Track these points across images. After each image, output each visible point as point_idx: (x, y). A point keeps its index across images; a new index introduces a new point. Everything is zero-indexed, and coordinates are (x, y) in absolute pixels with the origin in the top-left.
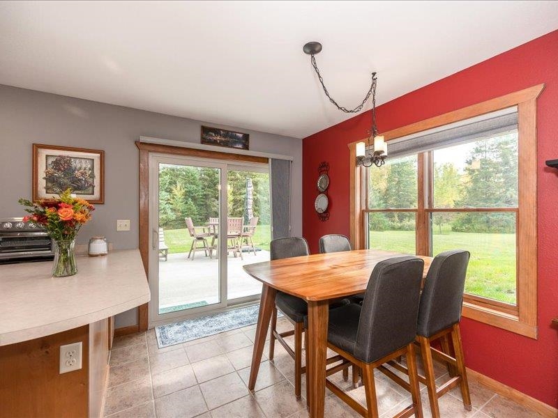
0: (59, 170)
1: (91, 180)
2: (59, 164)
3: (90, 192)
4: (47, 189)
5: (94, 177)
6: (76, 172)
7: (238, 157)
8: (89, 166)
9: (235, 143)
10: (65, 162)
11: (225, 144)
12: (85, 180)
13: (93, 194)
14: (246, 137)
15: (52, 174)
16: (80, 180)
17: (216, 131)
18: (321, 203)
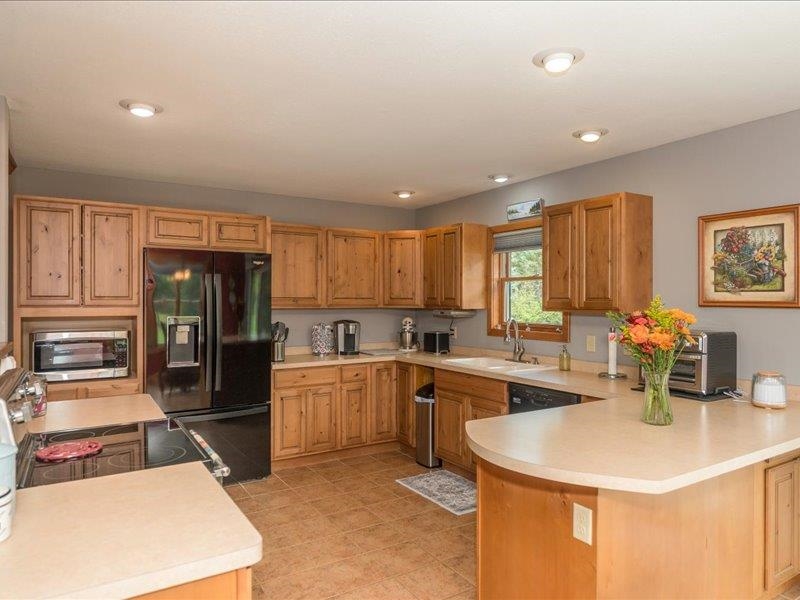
0: (732, 251)
1: (778, 264)
3: (778, 286)
4: (716, 284)
5: (785, 257)
6: (756, 252)
8: (776, 238)
10: (740, 238)
12: (770, 266)
13: (782, 290)
15: (722, 261)
16: (760, 266)
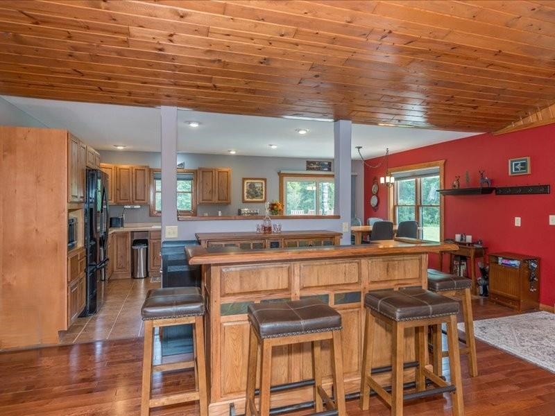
0: (251, 188)
1: (262, 192)
2: (252, 186)
3: (261, 197)
5: (263, 190)
6: (257, 189)
7: (325, 176)
8: (261, 186)
9: (324, 168)
11: (318, 169)
12: (260, 192)
13: (262, 199)
14: (330, 164)
15: (249, 190)
16: (258, 192)
17: (314, 163)
18: (374, 201)
